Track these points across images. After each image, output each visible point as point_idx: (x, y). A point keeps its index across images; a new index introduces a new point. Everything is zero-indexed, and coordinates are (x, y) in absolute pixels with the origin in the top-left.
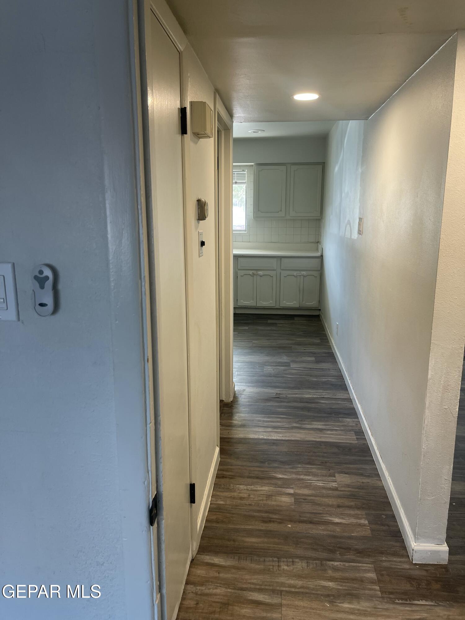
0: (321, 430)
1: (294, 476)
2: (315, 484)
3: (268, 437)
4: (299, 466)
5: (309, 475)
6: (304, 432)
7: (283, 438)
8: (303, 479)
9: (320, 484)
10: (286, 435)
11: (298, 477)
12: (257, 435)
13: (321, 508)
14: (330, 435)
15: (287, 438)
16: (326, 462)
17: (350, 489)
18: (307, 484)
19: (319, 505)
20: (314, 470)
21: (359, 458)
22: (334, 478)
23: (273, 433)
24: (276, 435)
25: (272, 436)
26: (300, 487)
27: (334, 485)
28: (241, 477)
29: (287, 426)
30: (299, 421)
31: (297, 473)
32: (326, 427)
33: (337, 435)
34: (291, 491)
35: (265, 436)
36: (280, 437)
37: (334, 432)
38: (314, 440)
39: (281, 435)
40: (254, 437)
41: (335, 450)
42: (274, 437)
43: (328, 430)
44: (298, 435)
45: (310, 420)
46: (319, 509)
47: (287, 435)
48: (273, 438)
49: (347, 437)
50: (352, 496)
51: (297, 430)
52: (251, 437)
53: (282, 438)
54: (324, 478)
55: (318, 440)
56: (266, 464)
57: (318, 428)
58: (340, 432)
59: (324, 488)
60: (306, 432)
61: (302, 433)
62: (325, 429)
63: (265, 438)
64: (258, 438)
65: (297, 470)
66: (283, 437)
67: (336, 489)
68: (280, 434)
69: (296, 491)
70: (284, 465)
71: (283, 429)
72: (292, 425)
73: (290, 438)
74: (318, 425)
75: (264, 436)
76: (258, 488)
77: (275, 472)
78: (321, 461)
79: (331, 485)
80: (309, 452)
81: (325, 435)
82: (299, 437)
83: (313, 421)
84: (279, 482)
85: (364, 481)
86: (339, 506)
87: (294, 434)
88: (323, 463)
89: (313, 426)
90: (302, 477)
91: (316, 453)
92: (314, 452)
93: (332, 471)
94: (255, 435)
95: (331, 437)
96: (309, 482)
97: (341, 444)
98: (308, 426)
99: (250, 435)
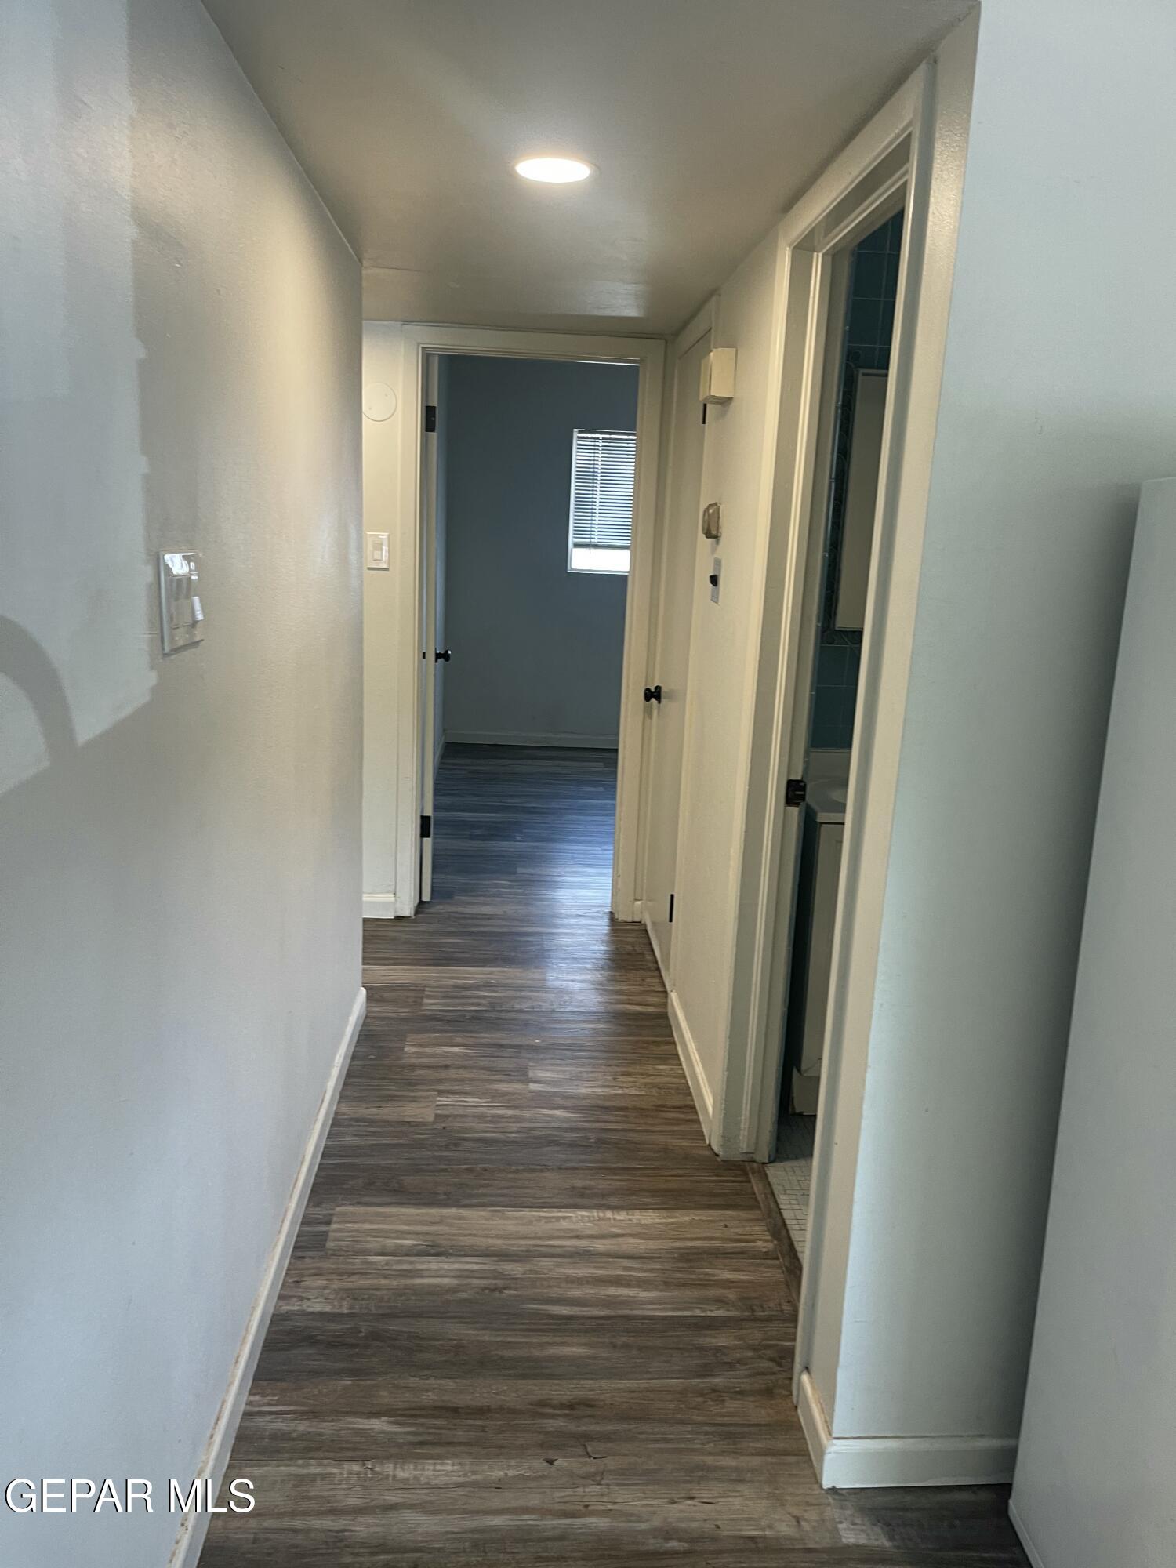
0: (435, 1250)
1: (526, 1113)
2: (484, 1100)
3: (601, 1215)
4: (514, 1135)
5: (493, 1116)
6: (490, 1241)
7: (556, 1213)
8: (508, 1107)
9: (472, 1101)
10: (550, 1226)
11: (517, 1112)
12: (635, 1221)
13: (482, 1064)
14: (408, 1233)
15: (545, 1213)
16: (447, 1146)
17: (412, 1094)
18: (501, 1099)
19: (483, 1068)
20: (482, 1126)
21: (357, 1161)
22: (439, 1112)
23: (590, 1233)
24: (579, 1226)
25: (590, 1221)
26: (514, 1094)
27: (442, 1100)
28: (643, 1109)
29: (546, 1263)
30: (501, 1290)
31: (518, 1119)
32: (411, 1263)
33: (386, 1234)
34: (532, 1086)
35: (612, 1221)
36: (564, 1218)
37: (390, 1243)
38: (463, 1212)
39: (565, 1224)
40: (645, 1213)
41: (409, 1180)
42: (583, 1216)
43: (409, 1252)
44: (510, 1227)
45: (464, 1295)
46: (484, 1062)
47: (543, 1228)
48: (585, 1213)
49: (356, 1226)
50: (412, 1083)
51: (513, 1245)
52: (651, 1213)
53: (560, 1214)
54: (461, 1111)
55: (453, 1211)
56: (593, 1137)
57: (439, 1259)
58: (373, 1244)
59: (466, 1094)
60: (483, 1239)
61: (497, 1237)
62: (420, 1254)
63: (609, 1214)
64: (630, 1212)
65: (518, 1125)
66: (558, 1219)
67: (441, 1093)
68: (564, 1230)
69: (524, 1086)
70: (549, 1135)
71: (558, 1250)
72: (528, 1267)
73: (534, 1216)
74: (438, 1272)
75: (614, 1219)
76: (600, 1090)
77: (568, 1120)
78: (460, 1148)
79: (449, 1100)
80: (485, 1170)
81: (425, 1229)
82: (508, 1218)
83: (452, 1290)
84: (559, 1101)
85: (375, 1111)
86: (447, 1067)
87: (523, 1230)
88: (456, 1145)
89: (457, 1266)
90: (510, 1112)
91: (467, 1169)
92: (470, 1170)
93: (439, 1126)
94: (643, 1222)
95: (408, 1223)
96: (496, 1102)
97: (388, 1200)
98: (472, 1264)
99: (657, 1221)
